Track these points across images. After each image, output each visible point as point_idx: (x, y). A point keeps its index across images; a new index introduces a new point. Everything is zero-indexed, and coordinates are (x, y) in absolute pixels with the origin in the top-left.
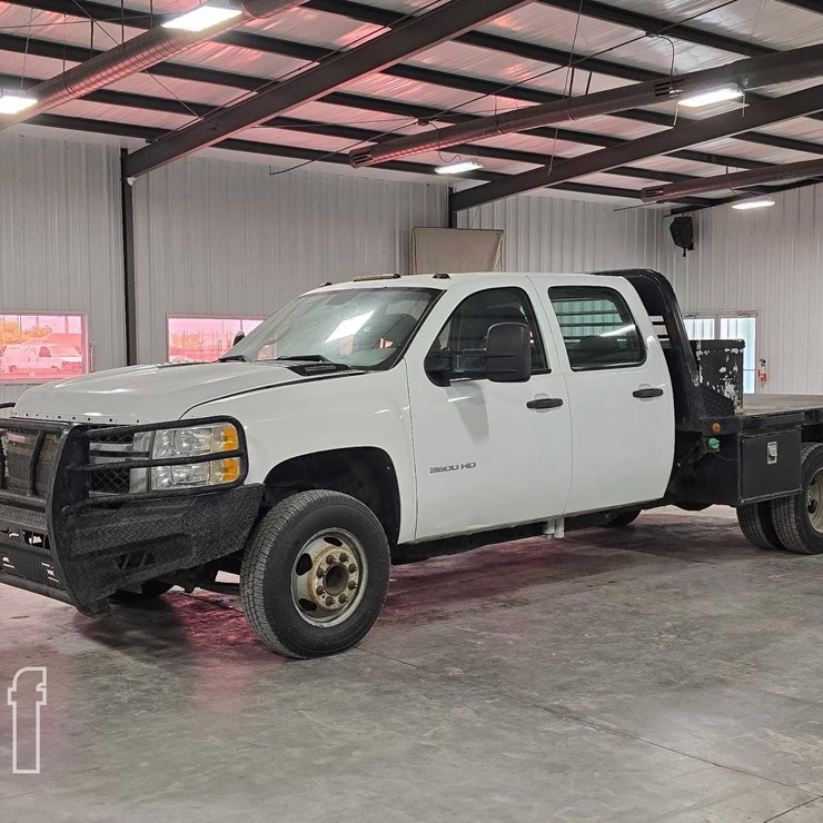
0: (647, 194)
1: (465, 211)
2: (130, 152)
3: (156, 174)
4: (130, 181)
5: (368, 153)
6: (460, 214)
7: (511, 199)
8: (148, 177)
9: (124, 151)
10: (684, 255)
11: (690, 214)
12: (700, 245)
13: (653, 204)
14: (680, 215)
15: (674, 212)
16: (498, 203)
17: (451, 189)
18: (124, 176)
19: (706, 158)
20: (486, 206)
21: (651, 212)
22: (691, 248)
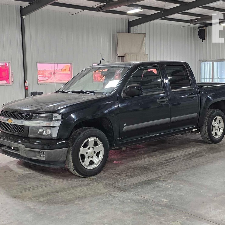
0: (192, 21)
1: (133, 27)
2: (23, 7)
3: (33, 14)
4: (24, 17)
5: (103, 7)
6: (132, 28)
7: (148, 23)
8: (29, 16)
9: (21, 7)
10: (202, 42)
11: (204, 28)
12: (207, 38)
13: (193, 25)
14: (201, 29)
15: (199, 28)
16: (144, 25)
17: (128, 20)
18: (22, 15)
19: (212, 9)
20: (140, 26)
21: (191, 28)
22: (204, 39)
